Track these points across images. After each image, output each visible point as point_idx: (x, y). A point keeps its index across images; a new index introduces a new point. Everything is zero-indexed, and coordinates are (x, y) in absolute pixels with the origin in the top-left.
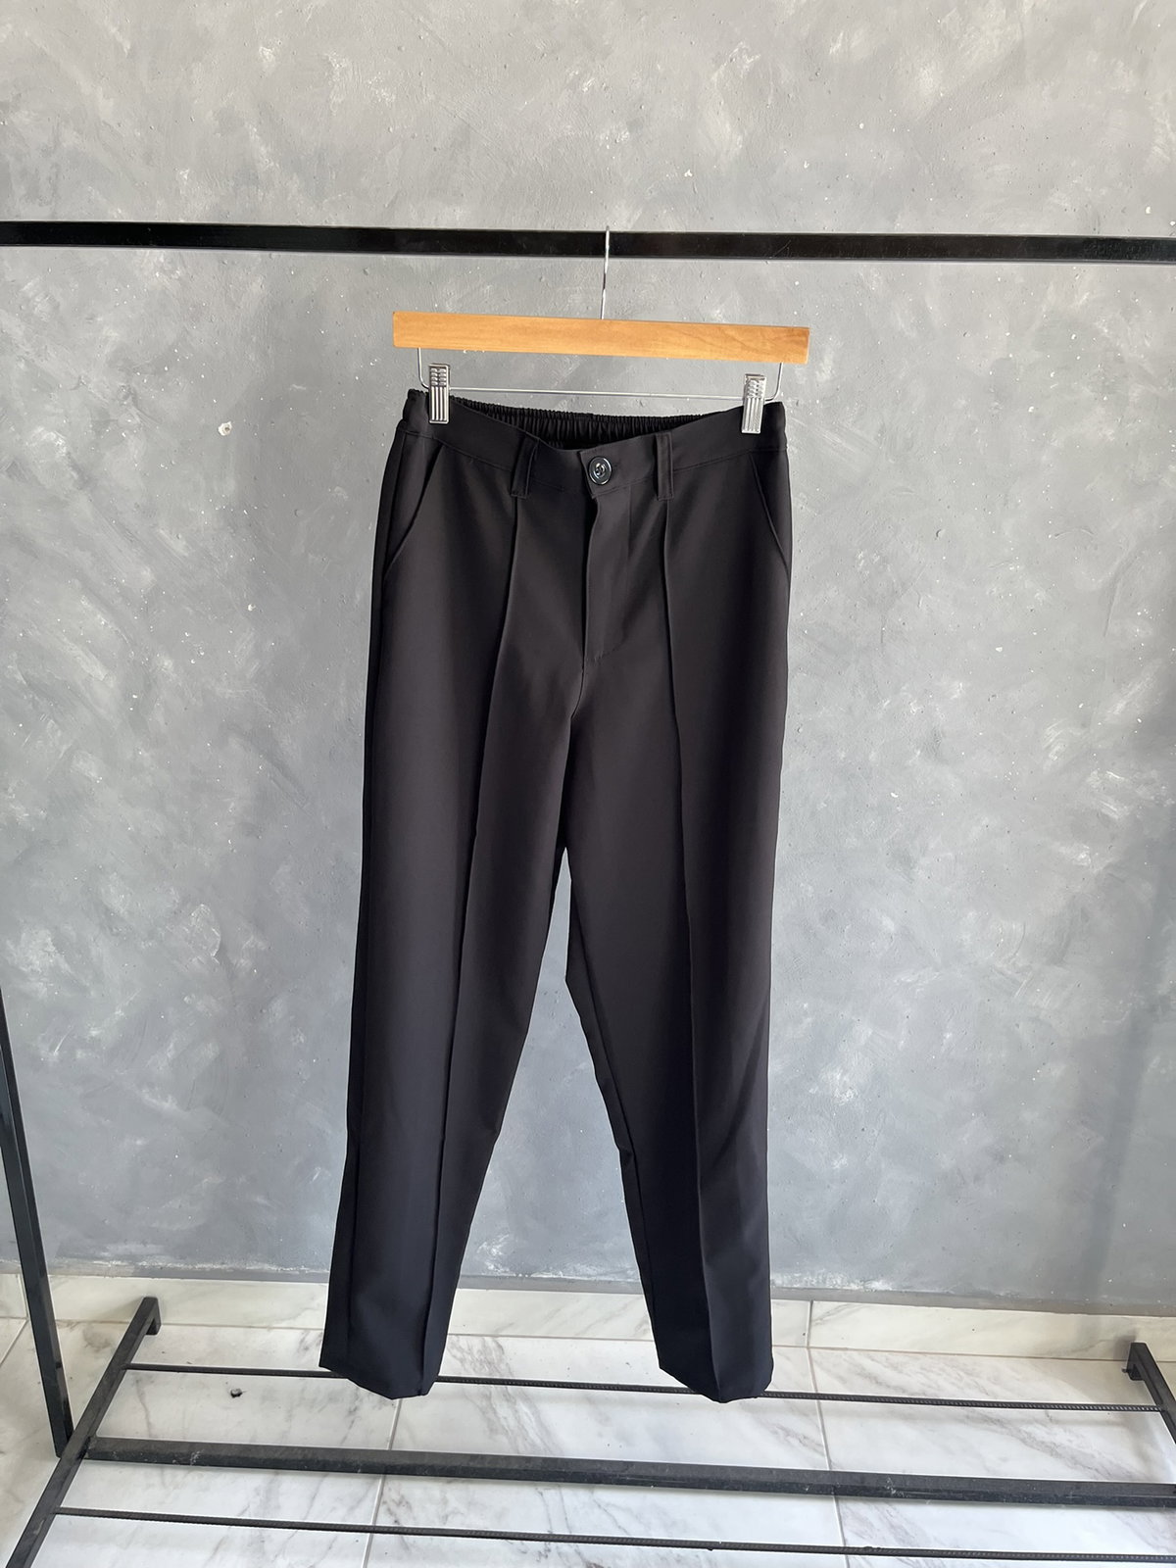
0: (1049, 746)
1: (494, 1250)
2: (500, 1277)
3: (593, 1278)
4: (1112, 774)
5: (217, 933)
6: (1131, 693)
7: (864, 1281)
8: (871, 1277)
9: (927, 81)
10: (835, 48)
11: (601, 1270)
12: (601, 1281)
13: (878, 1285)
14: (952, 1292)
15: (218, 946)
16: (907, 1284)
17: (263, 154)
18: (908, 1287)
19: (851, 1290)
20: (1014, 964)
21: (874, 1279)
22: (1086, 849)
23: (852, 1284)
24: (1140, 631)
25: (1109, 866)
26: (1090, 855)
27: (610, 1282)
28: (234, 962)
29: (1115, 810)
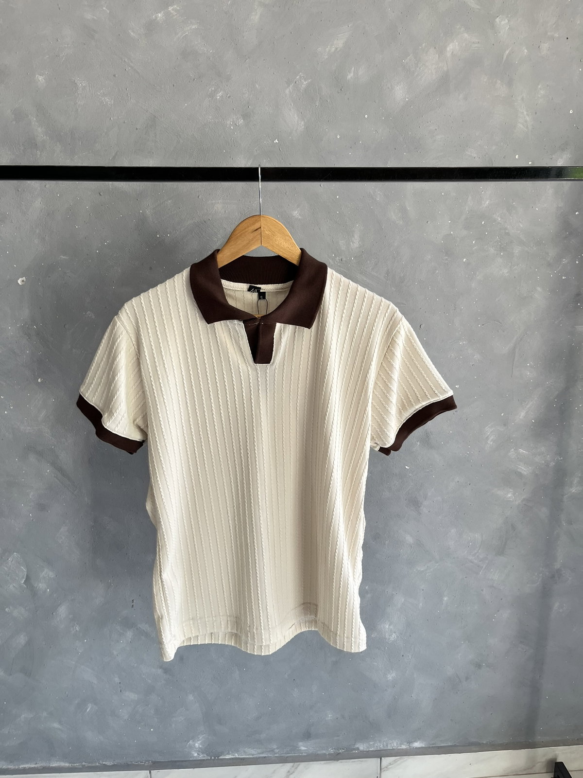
0: (488, 437)
1: (197, 745)
2: (201, 760)
3: (255, 756)
4: (521, 450)
5: (24, 570)
6: (528, 406)
7: (409, 743)
8: (413, 740)
9: (400, 93)
10: (350, 76)
11: (259, 751)
12: (259, 758)
13: (417, 744)
14: (458, 744)
15: (25, 576)
16: (433, 742)
17: (40, 132)
18: (433, 744)
19: (402, 749)
20: (478, 556)
21: (414, 742)
22: (511, 492)
23: (402, 746)
24: (529, 373)
25: (524, 499)
26: (514, 494)
27: (265, 757)
28: (36, 585)
29: (524, 470)
